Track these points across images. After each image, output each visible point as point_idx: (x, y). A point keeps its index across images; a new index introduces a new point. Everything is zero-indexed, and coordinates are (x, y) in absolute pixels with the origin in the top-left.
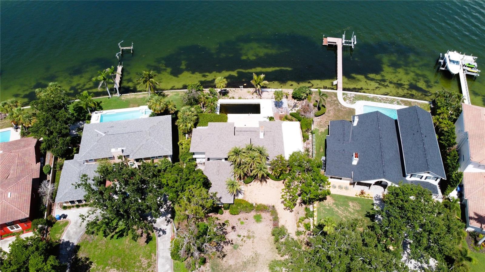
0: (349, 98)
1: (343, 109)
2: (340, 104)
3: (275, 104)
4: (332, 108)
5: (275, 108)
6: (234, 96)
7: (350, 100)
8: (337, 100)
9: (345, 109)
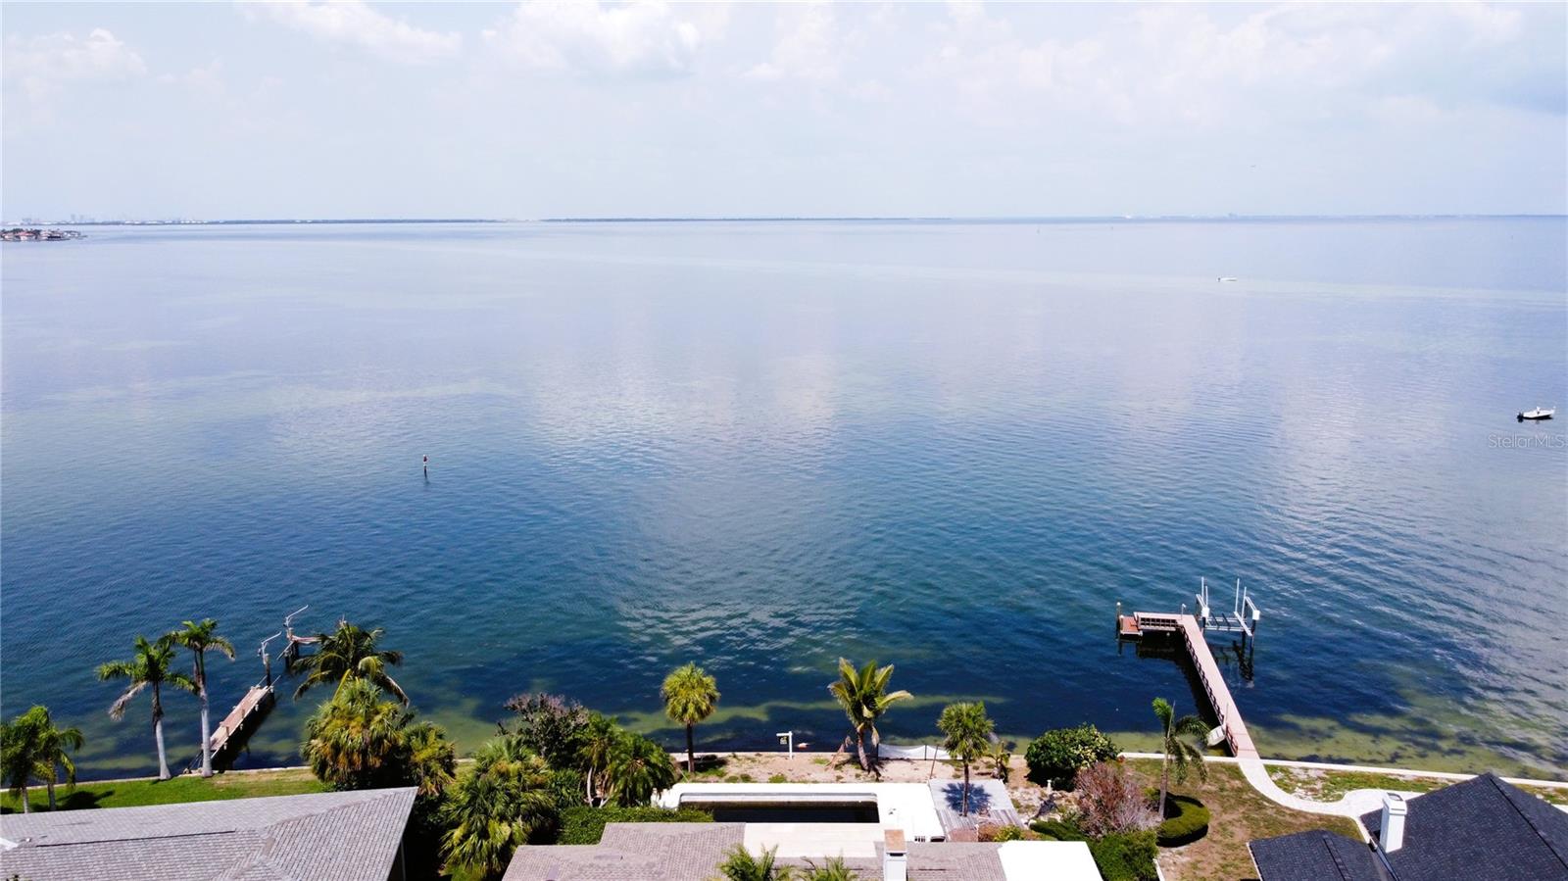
0: (1304, 782)
1: (1288, 819)
2: (1269, 801)
3: (949, 799)
4: (1235, 816)
5: (952, 813)
6: (753, 772)
7: (1312, 790)
8: (1251, 789)
9: (1303, 820)
